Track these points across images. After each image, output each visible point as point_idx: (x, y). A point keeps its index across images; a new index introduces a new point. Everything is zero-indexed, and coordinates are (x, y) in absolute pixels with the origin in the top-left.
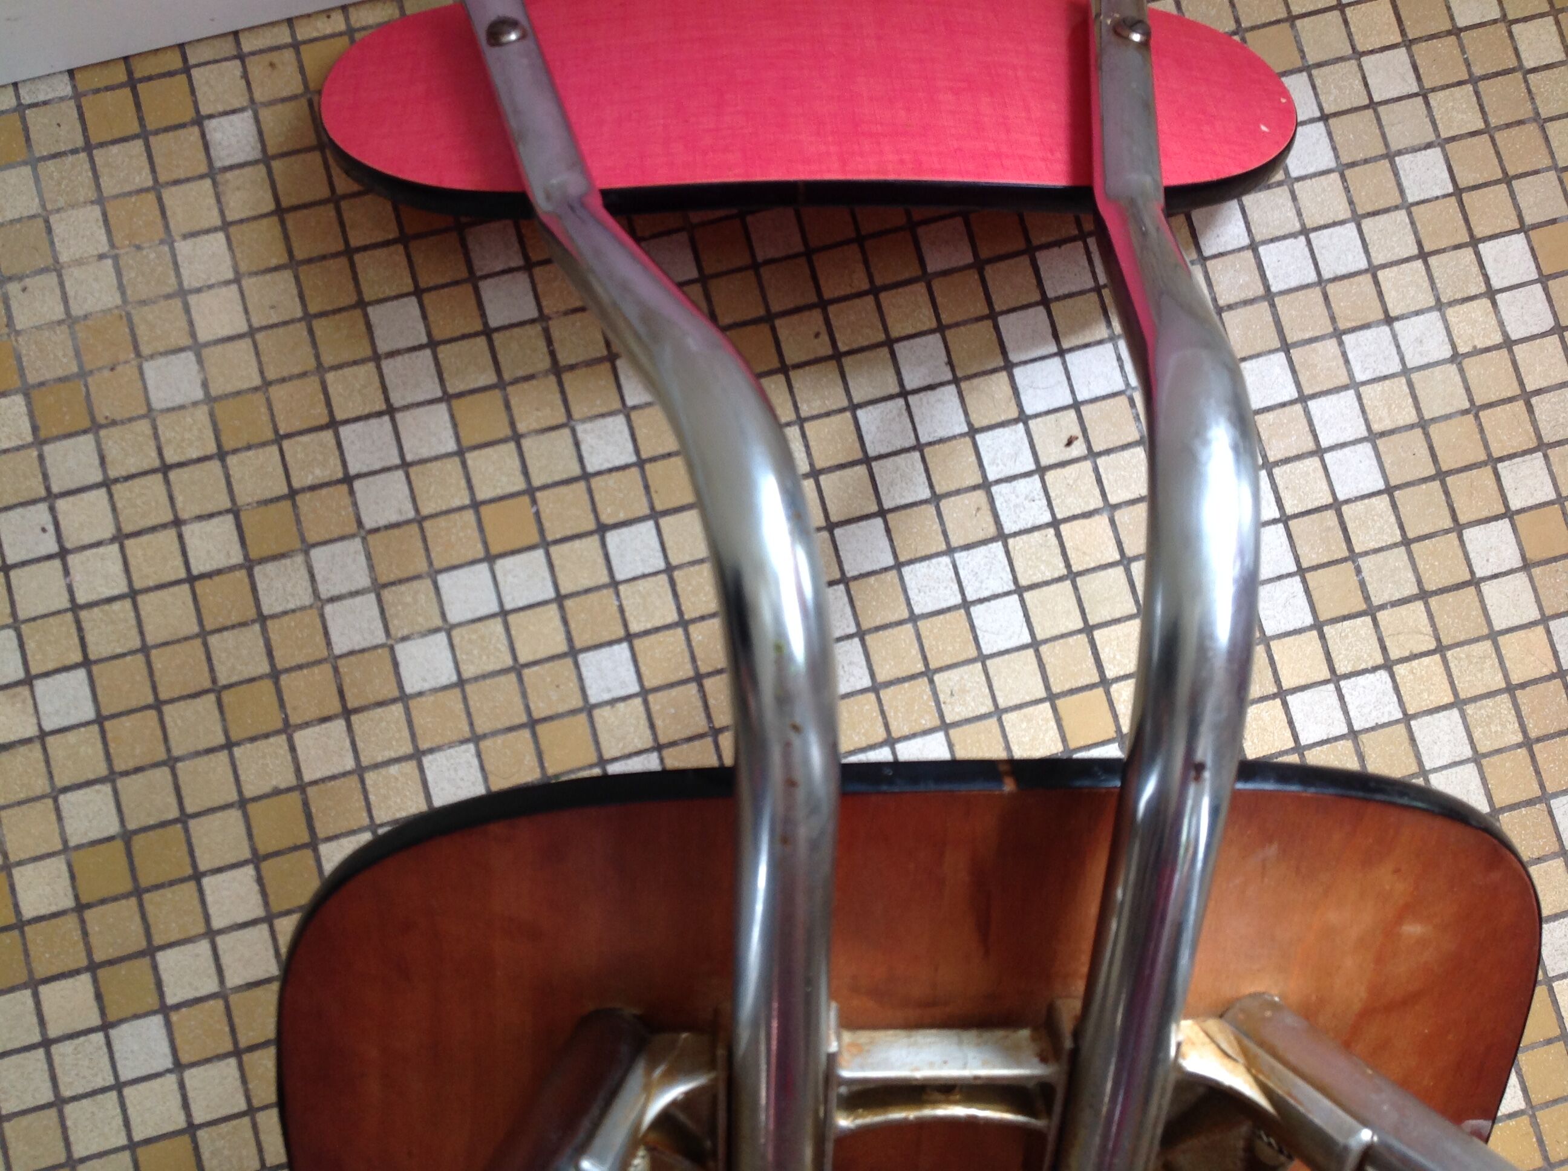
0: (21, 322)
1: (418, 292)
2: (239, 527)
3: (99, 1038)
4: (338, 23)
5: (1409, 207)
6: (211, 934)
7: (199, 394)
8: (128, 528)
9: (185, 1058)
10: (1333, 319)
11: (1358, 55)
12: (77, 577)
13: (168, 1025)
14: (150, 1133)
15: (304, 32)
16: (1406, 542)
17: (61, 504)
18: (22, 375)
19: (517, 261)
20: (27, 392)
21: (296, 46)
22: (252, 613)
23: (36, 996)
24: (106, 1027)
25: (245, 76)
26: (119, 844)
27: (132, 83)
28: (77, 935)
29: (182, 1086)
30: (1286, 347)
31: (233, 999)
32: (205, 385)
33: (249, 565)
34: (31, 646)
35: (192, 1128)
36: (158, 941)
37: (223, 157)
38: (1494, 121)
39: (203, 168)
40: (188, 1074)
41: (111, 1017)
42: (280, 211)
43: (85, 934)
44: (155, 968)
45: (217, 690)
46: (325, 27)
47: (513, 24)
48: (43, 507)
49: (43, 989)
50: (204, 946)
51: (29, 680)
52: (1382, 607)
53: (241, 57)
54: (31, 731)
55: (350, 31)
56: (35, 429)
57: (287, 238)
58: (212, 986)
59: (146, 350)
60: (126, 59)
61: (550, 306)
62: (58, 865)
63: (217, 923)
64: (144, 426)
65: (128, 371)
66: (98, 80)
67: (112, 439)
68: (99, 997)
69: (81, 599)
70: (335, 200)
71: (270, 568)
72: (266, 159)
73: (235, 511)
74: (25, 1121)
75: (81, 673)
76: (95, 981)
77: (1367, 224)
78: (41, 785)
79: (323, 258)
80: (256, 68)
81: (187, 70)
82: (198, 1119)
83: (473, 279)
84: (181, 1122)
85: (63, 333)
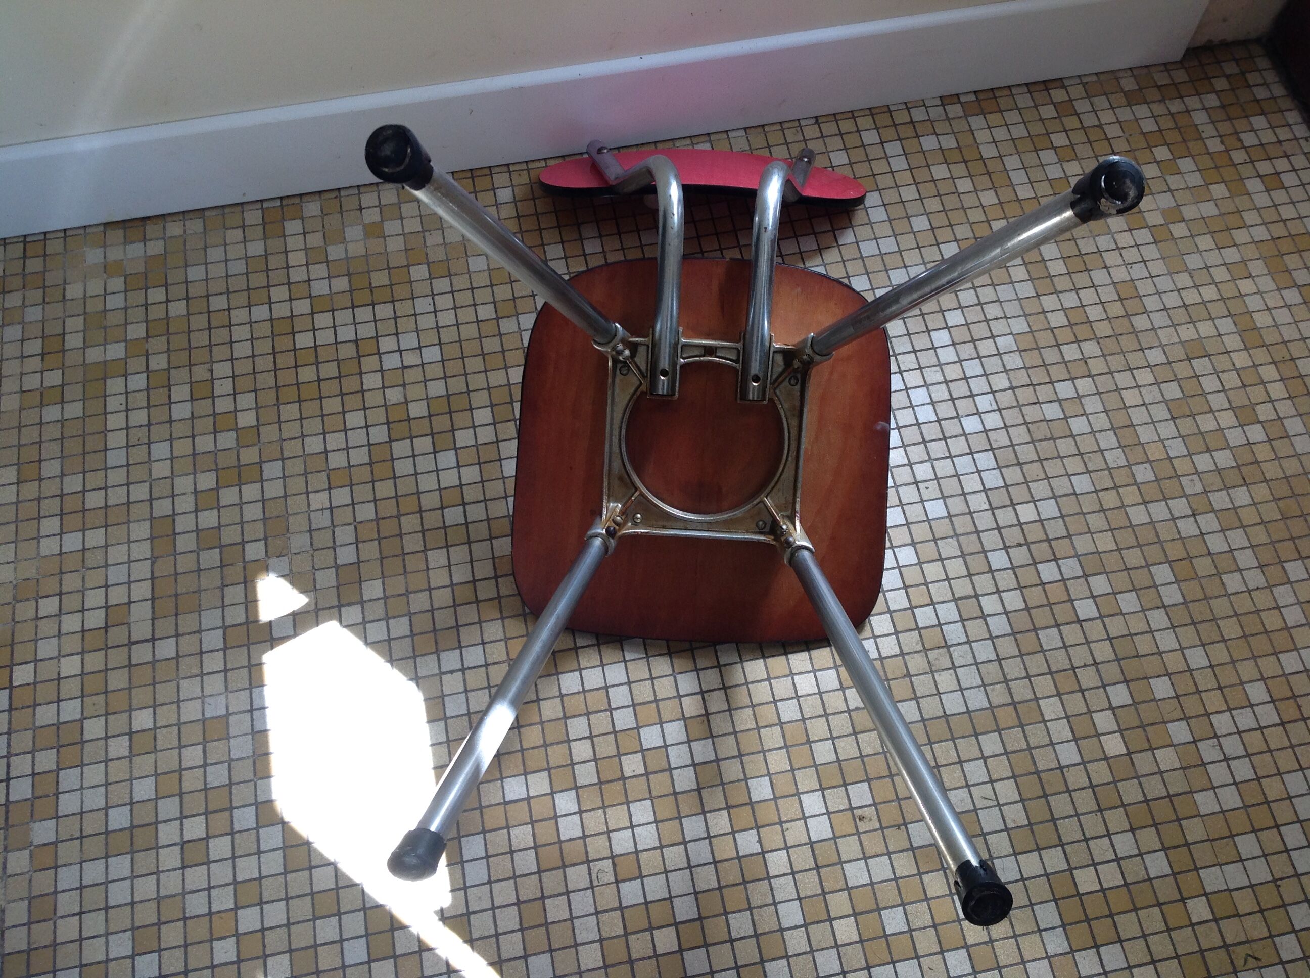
0: (428, 244)
1: (562, 242)
2: (495, 307)
3: (432, 455)
4: (543, 164)
5: (914, 233)
6: (474, 427)
7: (486, 268)
8: (458, 305)
9: (461, 464)
10: (885, 265)
11: (897, 187)
12: (439, 318)
13: (456, 453)
14: (447, 486)
15: (531, 166)
16: (909, 335)
17: (436, 297)
18: (427, 259)
19: (597, 235)
20: (428, 264)
21: (528, 170)
22: (497, 333)
23: (412, 441)
24: (435, 452)
25: (510, 178)
26: (445, 399)
27: (472, 178)
28: (428, 424)
29: (459, 472)
30: (868, 274)
31: (479, 447)
32: (488, 265)
33: (497, 319)
34: (421, 338)
35: (461, 485)
36: (455, 427)
37: (500, 200)
38: (946, 208)
39: (494, 203)
40: (461, 469)
41: (437, 449)
42: (518, 217)
43: (431, 424)
44: (454, 436)
45: (483, 355)
46: (537, 165)
47: (605, 148)
48: (430, 298)
49: (414, 440)
50: (471, 430)
51: (420, 348)
52: (899, 354)
53: (510, 172)
54: (419, 362)
55: (546, 166)
56: (430, 275)
57: (520, 225)
58: (474, 443)
59: (469, 254)
60: (471, 170)
61: (606, 248)
62: (425, 402)
63: (476, 424)
64: (467, 276)
65: (464, 260)
66: (462, 175)
67: (455, 280)
68: (433, 443)
69: (440, 325)
70: (537, 214)
71: (505, 320)
72: (515, 201)
73: (494, 303)
74: (403, 479)
75: (438, 347)
76: (433, 438)
77: (898, 237)
78: (421, 378)
79: (531, 231)
80: (514, 175)
81: (491, 174)
82: (464, 482)
83: (581, 239)
84: (458, 483)
85: (442, 248)
